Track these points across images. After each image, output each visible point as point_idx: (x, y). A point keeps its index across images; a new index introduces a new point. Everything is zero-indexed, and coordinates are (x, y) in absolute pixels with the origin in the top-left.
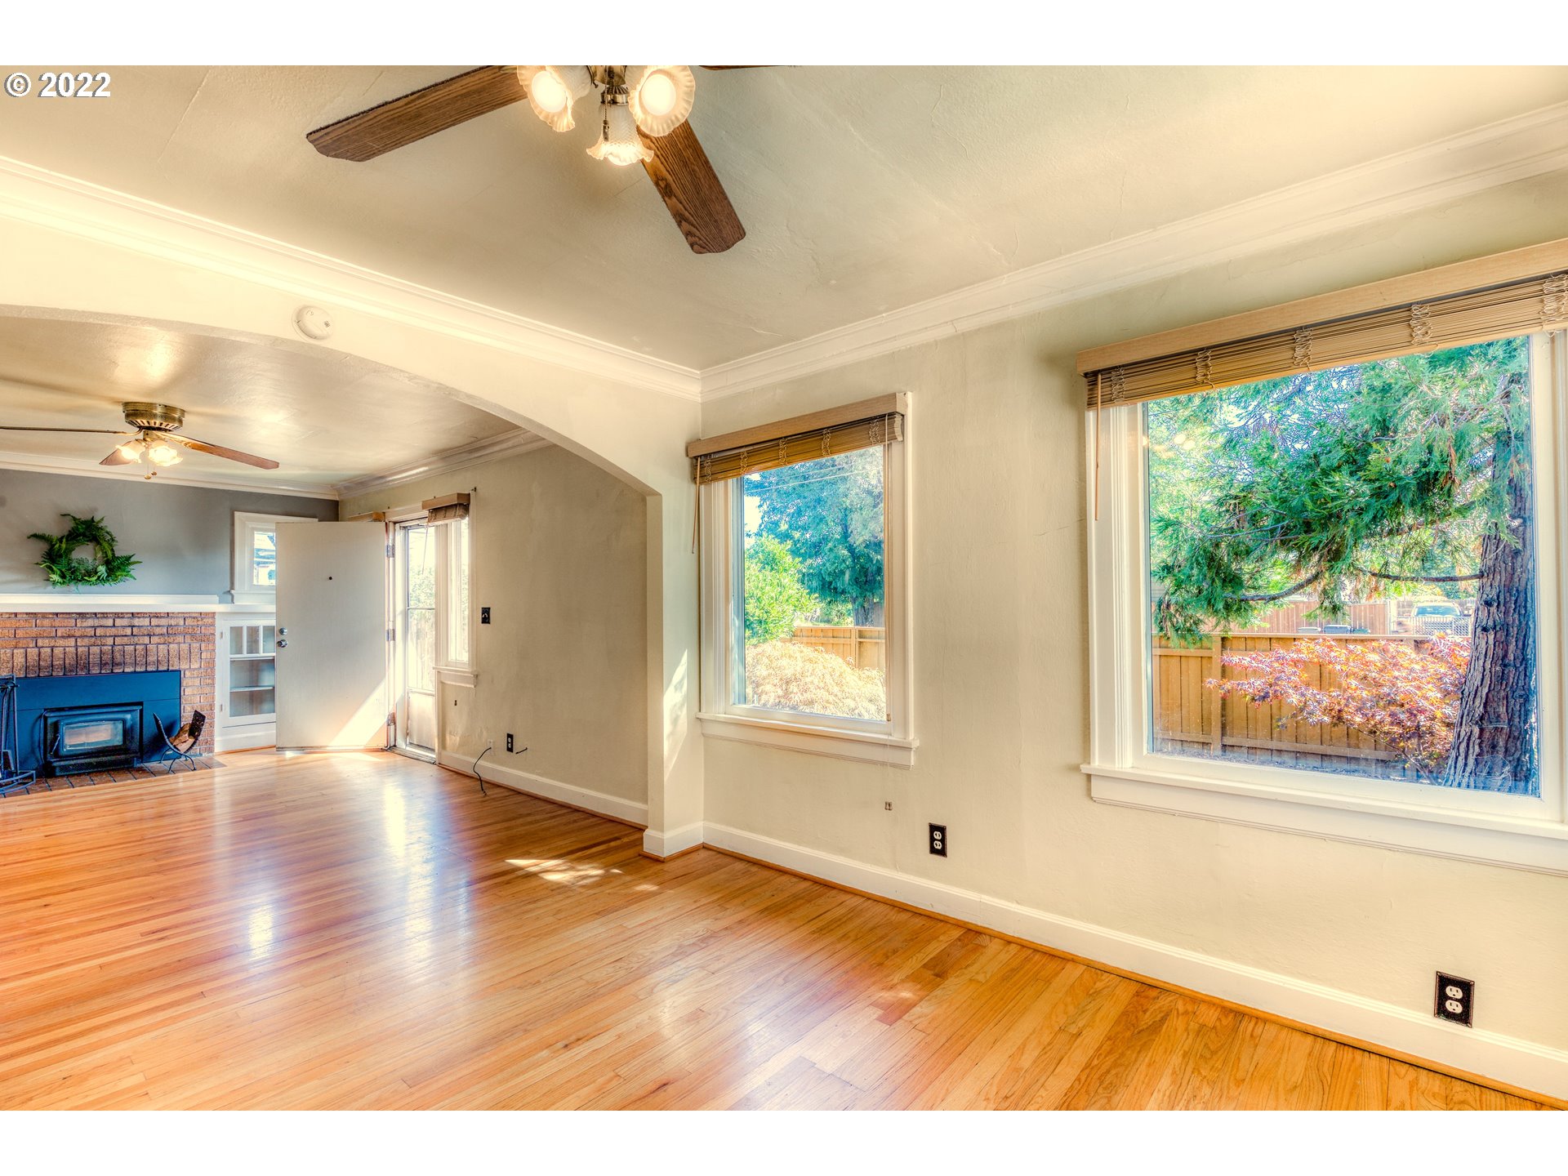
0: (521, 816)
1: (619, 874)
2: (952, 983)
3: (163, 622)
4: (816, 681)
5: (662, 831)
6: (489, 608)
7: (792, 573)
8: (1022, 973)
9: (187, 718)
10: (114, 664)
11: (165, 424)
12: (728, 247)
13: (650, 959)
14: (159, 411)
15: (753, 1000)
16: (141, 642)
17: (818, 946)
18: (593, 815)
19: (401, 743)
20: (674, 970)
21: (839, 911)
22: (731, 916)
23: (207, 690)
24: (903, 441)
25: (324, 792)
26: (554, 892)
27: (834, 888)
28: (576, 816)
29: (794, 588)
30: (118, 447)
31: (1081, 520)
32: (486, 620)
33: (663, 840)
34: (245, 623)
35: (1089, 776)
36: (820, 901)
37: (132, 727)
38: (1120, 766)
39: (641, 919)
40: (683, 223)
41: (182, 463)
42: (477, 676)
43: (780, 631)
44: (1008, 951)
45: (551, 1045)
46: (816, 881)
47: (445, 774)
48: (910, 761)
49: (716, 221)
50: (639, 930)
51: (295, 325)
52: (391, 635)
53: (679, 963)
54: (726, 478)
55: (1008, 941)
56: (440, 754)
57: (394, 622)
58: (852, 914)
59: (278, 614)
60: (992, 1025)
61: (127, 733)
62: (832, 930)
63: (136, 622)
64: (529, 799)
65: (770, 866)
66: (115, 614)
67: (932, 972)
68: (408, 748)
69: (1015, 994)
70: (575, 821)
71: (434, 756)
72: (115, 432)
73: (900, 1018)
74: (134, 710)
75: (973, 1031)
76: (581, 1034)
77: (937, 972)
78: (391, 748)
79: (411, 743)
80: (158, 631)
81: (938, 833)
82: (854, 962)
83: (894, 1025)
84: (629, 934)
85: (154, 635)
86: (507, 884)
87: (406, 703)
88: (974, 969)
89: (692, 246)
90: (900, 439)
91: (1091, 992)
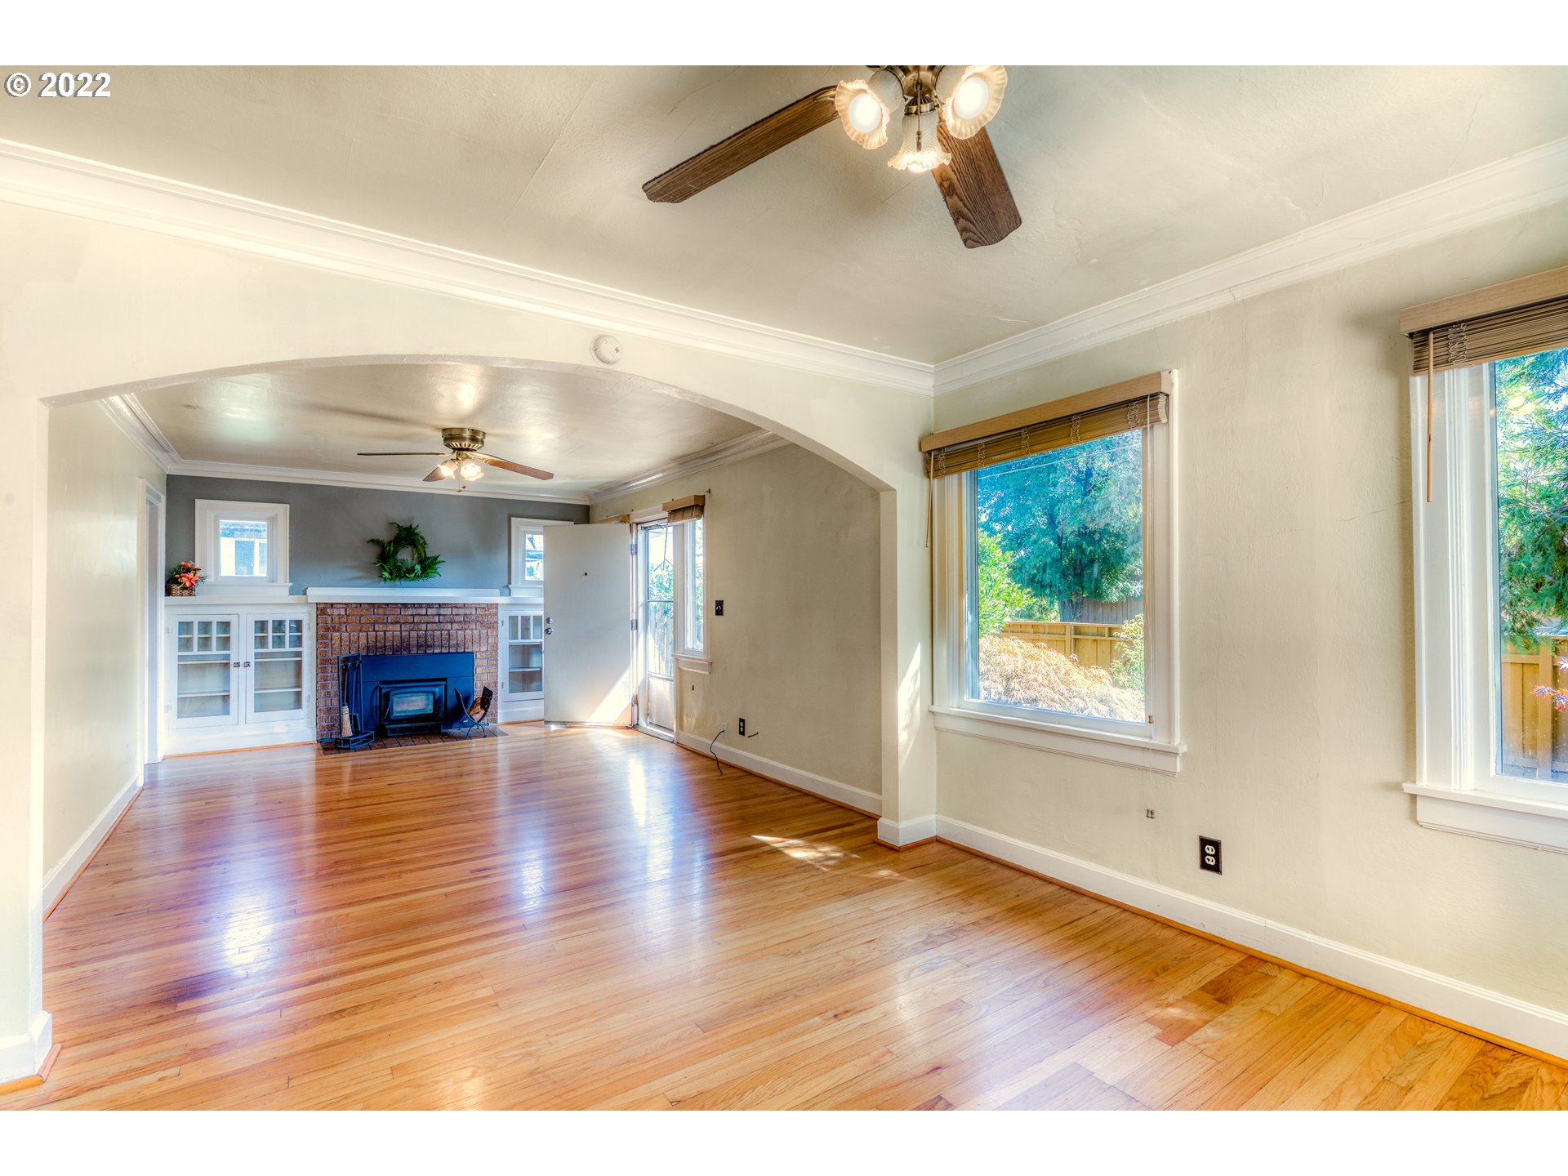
0: (756, 796)
1: (858, 859)
2: (1238, 1013)
3: (461, 611)
4: (1040, 678)
5: (897, 821)
6: (722, 601)
7: (1002, 567)
8: (1324, 1010)
9: (478, 694)
10: (428, 646)
11: (472, 445)
12: (1002, 238)
13: (902, 944)
14: (467, 434)
15: (1014, 998)
16: (445, 628)
17: (1075, 953)
18: (823, 800)
19: (642, 723)
20: (928, 958)
21: (1094, 920)
22: (976, 912)
23: (492, 669)
24: (1168, 423)
25: (587, 762)
26: (800, 870)
27: (1084, 895)
28: (806, 800)
29: (1005, 582)
30: (439, 466)
31: (1402, 502)
32: (719, 612)
33: (897, 830)
34: (520, 613)
35: (1413, 798)
36: (1071, 907)
37: (440, 698)
38: (1458, 788)
39: (888, 904)
40: (961, 220)
41: (483, 478)
42: (711, 664)
43: (991, 626)
44: (1304, 985)
45: (821, 1013)
46: (1063, 886)
47: (683, 753)
48: (1176, 768)
49: (994, 214)
50: (887, 914)
51: (593, 352)
52: (634, 625)
53: (931, 952)
54: (959, 471)
55: (1303, 974)
56: (677, 734)
57: (637, 613)
58: (1109, 924)
59: (546, 606)
60: (1296, 1062)
61: (436, 702)
62: (1089, 938)
63: (442, 611)
64: (761, 780)
65: (1011, 865)
66: (428, 604)
67: (1213, 996)
68: (648, 727)
69: (1320, 1033)
70: (807, 805)
71: (673, 736)
72: (437, 454)
73: (1182, 1039)
74: (440, 685)
75: (1274, 1066)
76: (848, 1007)
77: (1220, 994)
78: (634, 727)
79: (651, 723)
80: (457, 619)
81: (1211, 847)
82: (1119, 974)
83: (1177, 1047)
84: (877, 917)
85: (455, 622)
86: (755, 857)
87: (646, 686)
88: (1264, 998)
89: (965, 242)
90: (1164, 420)
91: (1418, 1043)
